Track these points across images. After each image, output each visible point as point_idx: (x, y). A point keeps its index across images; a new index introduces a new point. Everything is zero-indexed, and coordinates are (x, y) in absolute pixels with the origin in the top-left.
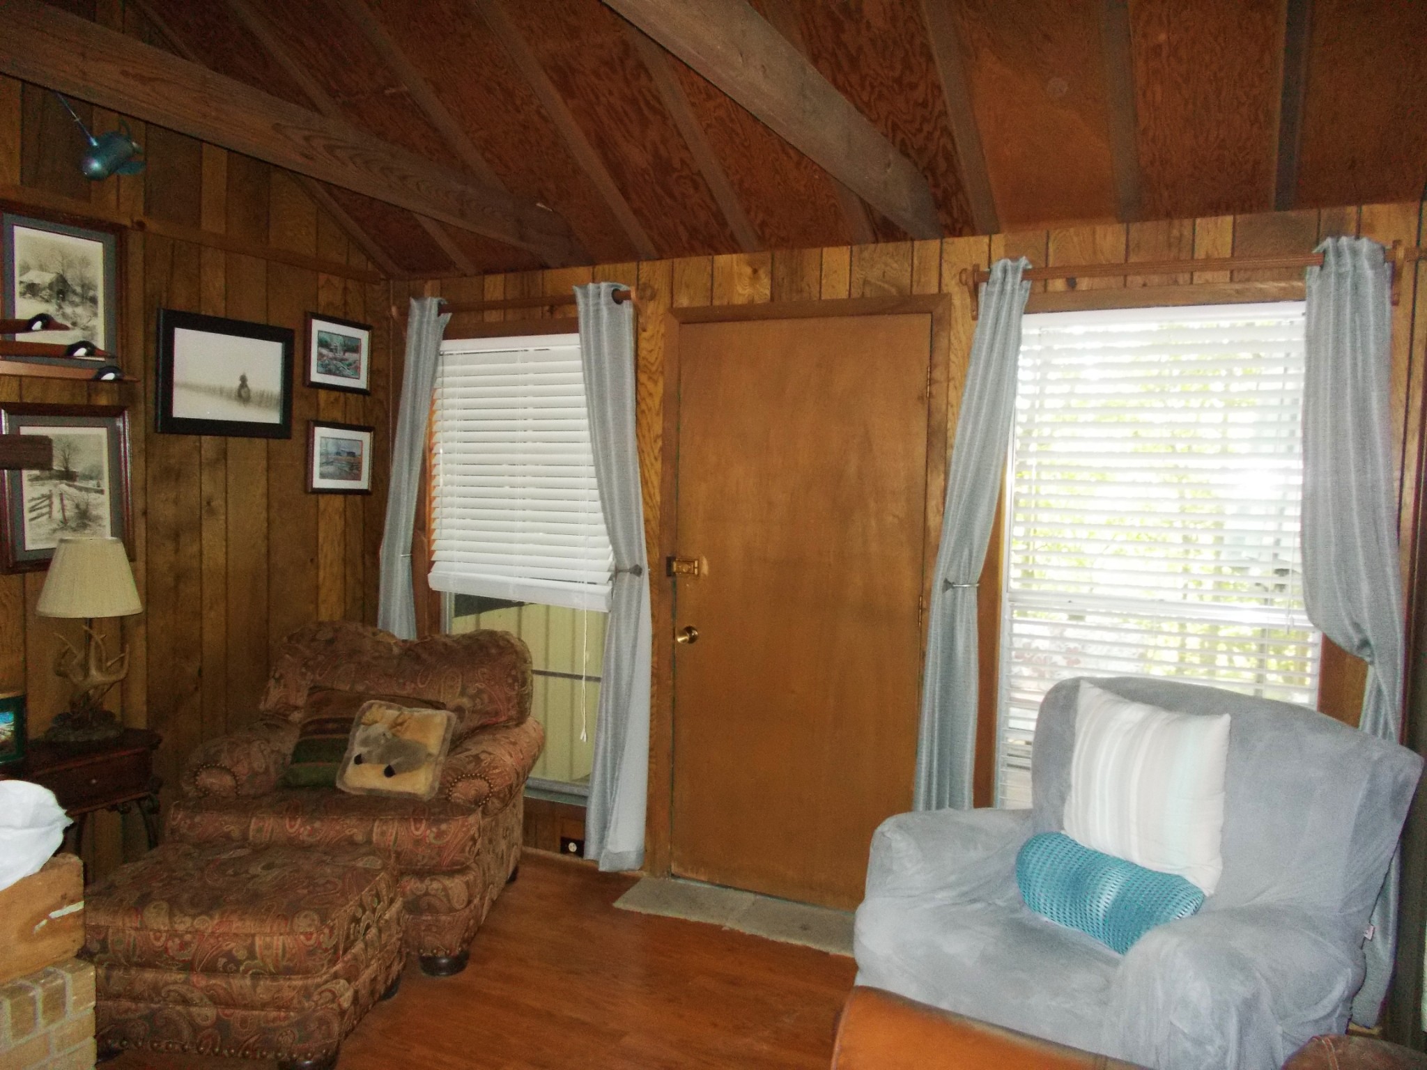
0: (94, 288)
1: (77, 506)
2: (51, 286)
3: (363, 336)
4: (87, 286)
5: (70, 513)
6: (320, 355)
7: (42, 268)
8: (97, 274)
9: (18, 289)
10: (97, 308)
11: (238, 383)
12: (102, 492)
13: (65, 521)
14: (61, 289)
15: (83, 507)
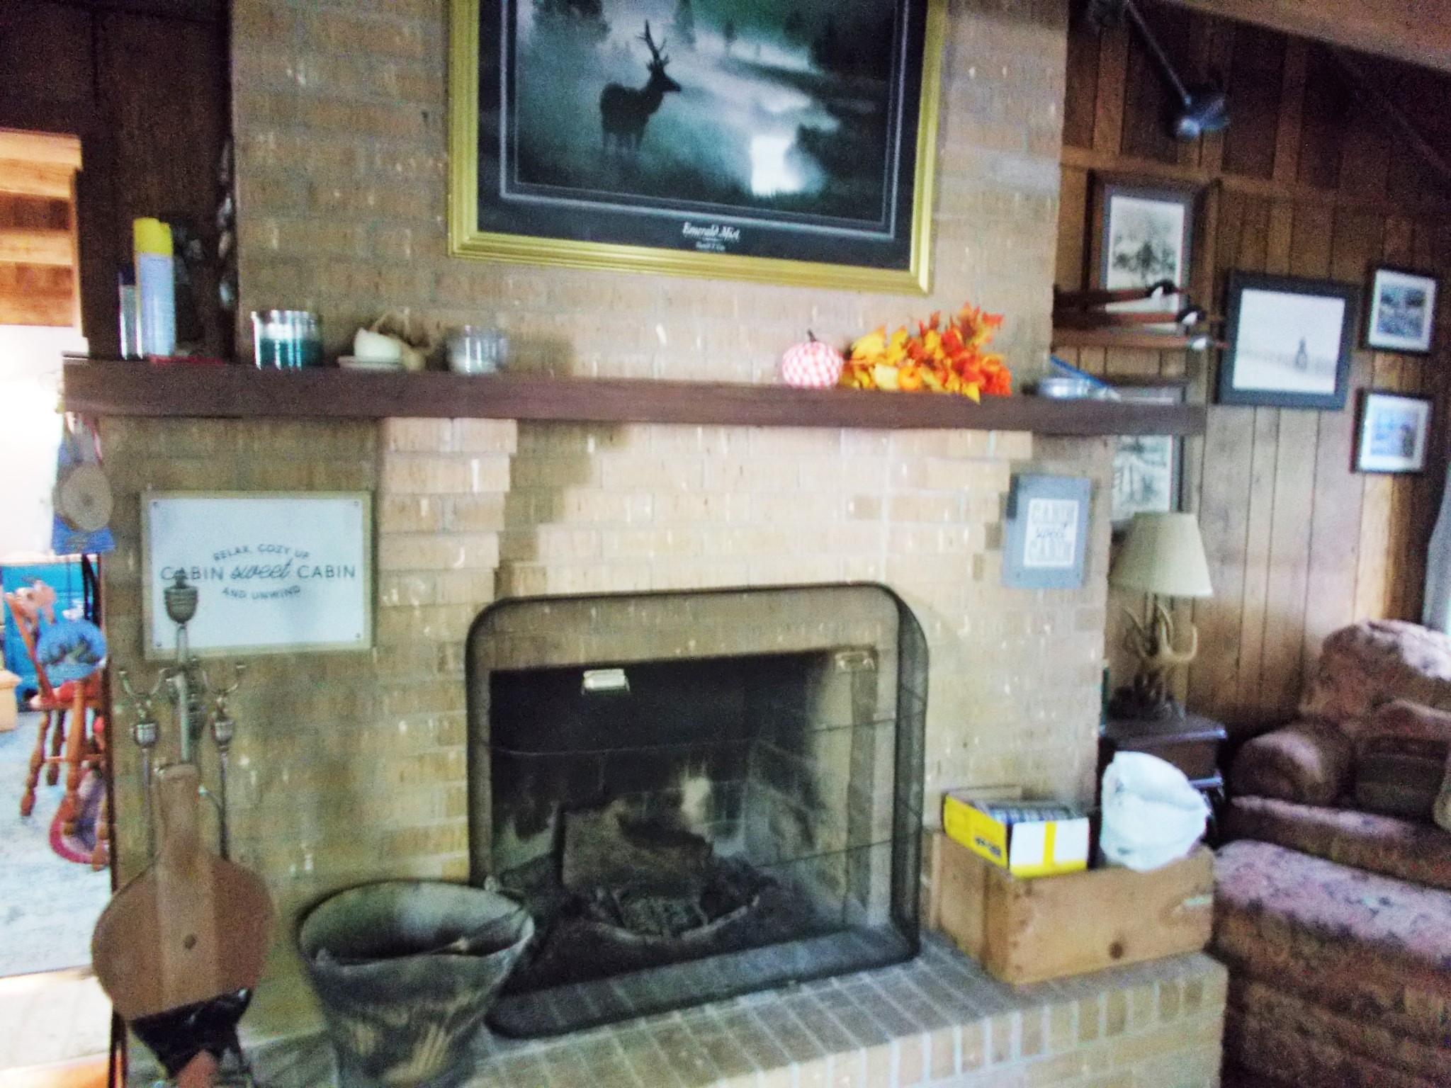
0: (1173, 253)
1: (1143, 479)
2: (1138, 256)
3: (1428, 287)
4: (1167, 253)
5: (1137, 486)
6: (1381, 313)
7: (1132, 237)
8: (1176, 240)
9: (1111, 259)
10: (1174, 274)
11: (1296, 348)
12: (1164, 465)
13: (1132, 494)
14: (1146, 258)
15: (1148, 481)
